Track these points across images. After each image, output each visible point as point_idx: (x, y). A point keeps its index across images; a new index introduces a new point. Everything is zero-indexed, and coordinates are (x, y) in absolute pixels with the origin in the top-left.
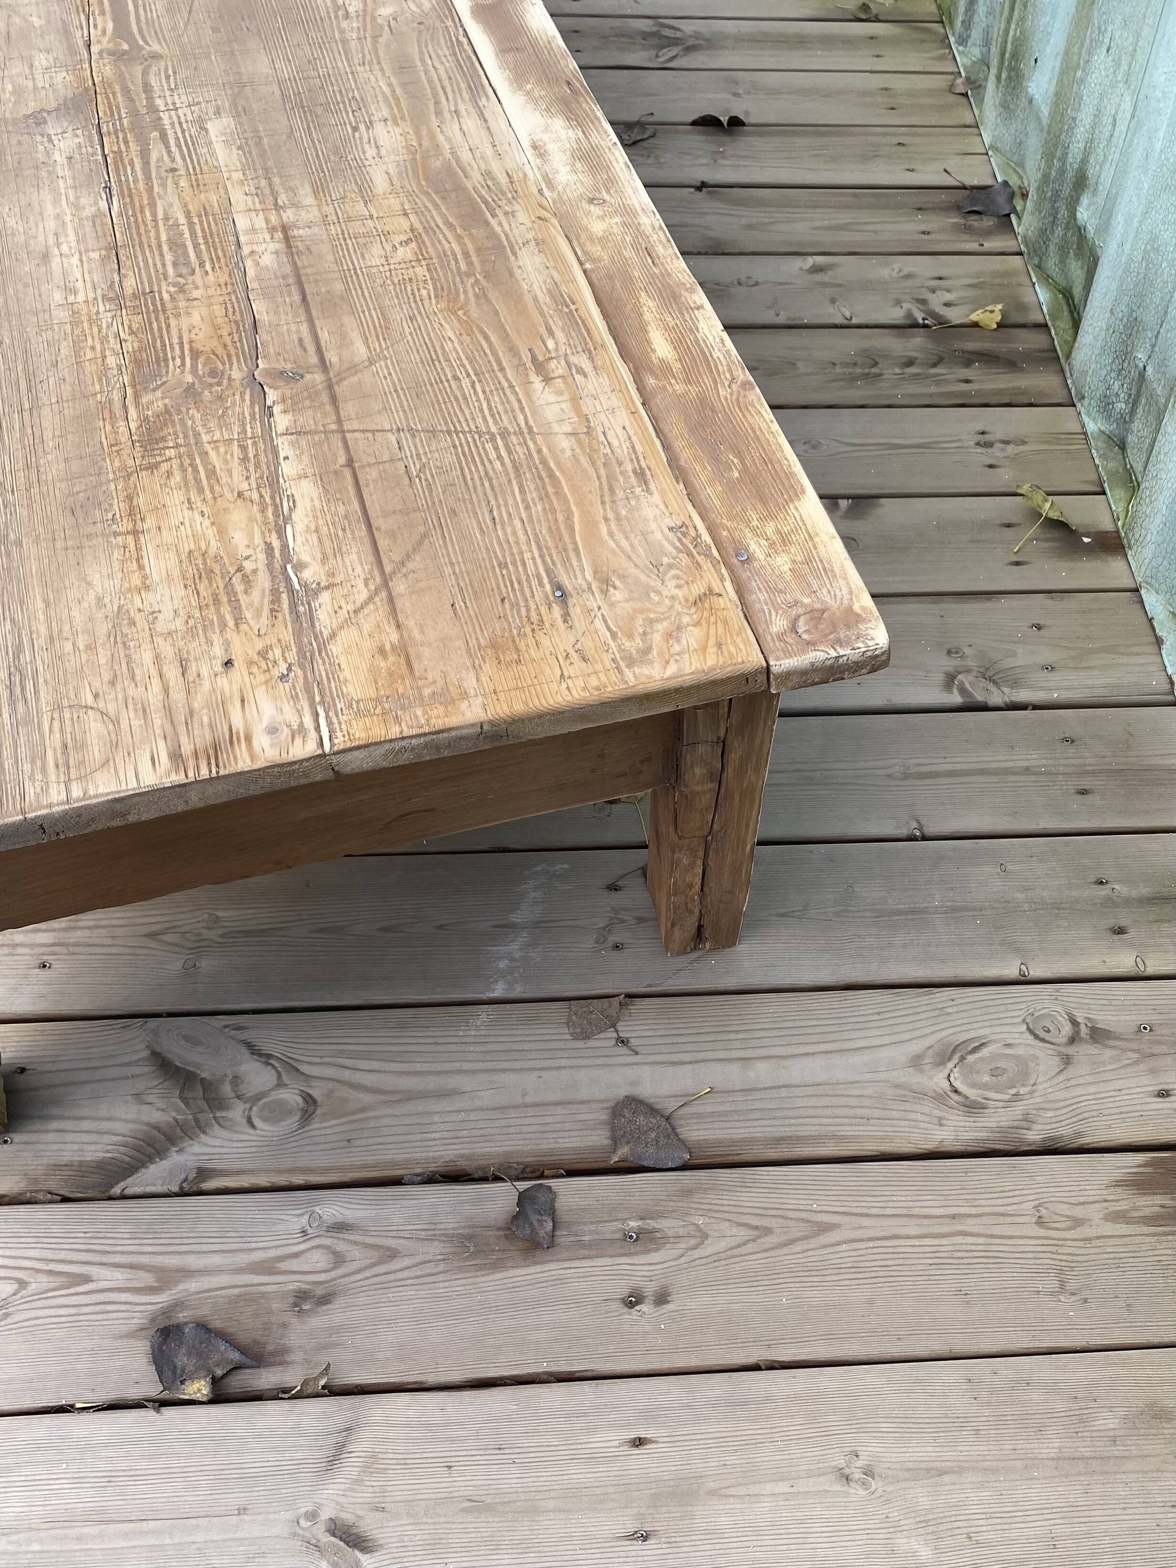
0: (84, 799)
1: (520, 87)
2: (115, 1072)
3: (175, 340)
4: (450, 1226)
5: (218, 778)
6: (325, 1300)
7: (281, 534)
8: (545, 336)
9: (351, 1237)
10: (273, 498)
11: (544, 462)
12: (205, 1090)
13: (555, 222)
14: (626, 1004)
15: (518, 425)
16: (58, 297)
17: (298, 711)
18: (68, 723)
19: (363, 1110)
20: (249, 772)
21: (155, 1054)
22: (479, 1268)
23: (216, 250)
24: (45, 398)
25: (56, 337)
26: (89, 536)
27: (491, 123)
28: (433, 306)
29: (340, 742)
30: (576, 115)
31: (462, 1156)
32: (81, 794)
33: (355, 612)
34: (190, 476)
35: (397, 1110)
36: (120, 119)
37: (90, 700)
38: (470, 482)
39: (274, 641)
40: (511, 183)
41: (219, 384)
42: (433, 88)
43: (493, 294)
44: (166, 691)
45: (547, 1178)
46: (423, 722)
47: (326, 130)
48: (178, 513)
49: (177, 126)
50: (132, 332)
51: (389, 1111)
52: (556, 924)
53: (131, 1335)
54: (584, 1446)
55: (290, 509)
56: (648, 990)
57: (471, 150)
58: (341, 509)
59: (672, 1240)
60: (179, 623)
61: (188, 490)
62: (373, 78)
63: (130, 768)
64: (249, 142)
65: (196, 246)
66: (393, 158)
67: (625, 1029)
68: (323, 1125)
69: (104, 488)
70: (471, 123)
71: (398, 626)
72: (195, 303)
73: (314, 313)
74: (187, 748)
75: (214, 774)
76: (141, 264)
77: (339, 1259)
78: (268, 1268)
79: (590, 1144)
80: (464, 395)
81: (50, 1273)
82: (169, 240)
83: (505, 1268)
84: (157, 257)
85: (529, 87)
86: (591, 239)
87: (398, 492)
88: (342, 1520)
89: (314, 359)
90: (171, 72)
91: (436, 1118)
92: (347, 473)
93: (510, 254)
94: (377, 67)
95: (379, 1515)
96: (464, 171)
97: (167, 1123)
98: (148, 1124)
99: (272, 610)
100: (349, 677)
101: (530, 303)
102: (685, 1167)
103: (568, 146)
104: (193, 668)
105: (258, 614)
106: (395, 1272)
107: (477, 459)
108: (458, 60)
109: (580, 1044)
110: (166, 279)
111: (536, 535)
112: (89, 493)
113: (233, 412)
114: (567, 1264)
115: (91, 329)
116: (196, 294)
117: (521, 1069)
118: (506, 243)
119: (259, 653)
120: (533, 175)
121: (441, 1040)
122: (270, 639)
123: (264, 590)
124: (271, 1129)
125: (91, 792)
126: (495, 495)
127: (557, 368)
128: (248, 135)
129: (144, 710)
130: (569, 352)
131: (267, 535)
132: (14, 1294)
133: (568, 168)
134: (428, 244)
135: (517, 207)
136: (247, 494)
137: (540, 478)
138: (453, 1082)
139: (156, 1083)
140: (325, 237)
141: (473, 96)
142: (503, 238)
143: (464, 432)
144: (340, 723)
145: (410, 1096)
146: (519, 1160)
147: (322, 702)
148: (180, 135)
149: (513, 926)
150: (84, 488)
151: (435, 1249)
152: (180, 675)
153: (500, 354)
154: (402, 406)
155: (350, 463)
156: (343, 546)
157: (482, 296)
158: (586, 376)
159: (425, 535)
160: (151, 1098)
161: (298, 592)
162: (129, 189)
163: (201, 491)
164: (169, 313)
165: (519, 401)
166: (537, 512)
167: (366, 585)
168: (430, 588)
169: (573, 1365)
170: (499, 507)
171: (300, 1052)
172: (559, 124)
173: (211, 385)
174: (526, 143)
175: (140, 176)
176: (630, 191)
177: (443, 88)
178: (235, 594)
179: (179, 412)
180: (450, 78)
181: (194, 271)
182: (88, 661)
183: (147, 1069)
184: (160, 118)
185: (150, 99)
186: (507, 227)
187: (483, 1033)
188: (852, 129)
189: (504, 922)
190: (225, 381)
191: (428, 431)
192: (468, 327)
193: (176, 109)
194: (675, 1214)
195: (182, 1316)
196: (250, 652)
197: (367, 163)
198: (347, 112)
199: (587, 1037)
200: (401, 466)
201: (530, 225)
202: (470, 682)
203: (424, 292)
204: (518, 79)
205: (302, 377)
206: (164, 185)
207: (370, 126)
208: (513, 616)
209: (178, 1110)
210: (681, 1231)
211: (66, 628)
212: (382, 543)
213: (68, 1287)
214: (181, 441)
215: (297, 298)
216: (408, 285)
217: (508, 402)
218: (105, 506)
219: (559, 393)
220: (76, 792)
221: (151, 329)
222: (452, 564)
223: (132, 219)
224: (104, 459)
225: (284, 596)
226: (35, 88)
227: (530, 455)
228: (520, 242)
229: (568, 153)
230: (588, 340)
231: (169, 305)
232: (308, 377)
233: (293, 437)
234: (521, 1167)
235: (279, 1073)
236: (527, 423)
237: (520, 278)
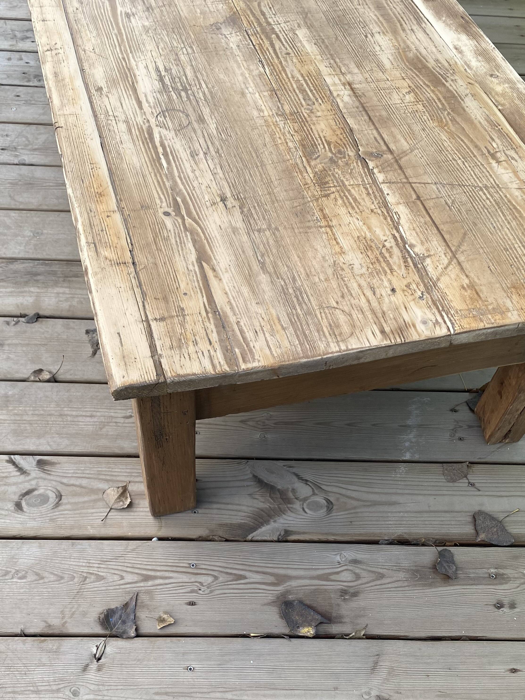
0: (347, 350)
1: (440, 19)
2: (238, 484)
3: (317, 136)
4: (407, 565)
5: (405, 343)
6: (355, 594)
7: (398, 231)
8: (491, 141)
9: (361, 567)
10: (388, 213)
11: (509, 201)
12: (281, 494)
13: (477, 85)
14: (471, 467)
15: (492, 183)
16: (255, 113)
17: (433, 314)
18: (329, 315)
19: (355, 508)
20: (419, 341)
21: (255, 477)
22: (424, 585)
23: (321, 93)
24: (266, 161)
25: (261, 132)
26: (309, 228)
27: (431, 36)
28: (431, 124)
29: (458, 329)
30: (471, 33)
31: (405, 533)
32: (346, 348)
33: (445, 268)
34: (346, 201)
35: (370, 509)
36: (255, 27)
37: (335, 305)
38: (477, 209)
39: (412, 281)
40: (450, 65)
41: (344, 157)
42: (397, 18)
43: (458, 119)
44: (368, 301)
45: (447, 546)
46: (493, 321)
47: (353, 37)
48: (347, 219)
49: (283, 32)
50: (296, 132)
51: (367, 510)
52: (429, 426)
53: (268, 604)
54: (489, 671)
55: (398, 219)
56: (479, 460)
57: (425, 48)
58: (422, 220)
59: (512, 579)
60: (364, 270)
61: (347, 208)
62: (366, 12)
63: (364, 337)
64: (319, 41)
65: (311, 91)
66: (389, 52)
67: (472, 478)
68: (338, 514)
69: (308, 205)
70: (421, 35)
71: (467, 276)
72: (320, 118)
73: (377, 126)
74: (387, 329)
75: (403, 342)
76: (289, 99)
77: (358, 577)
78: (325, 577)
79: (465, 532)
80: (461, 168)
81: (227, 573)
82: (297, 87)
83: (436, 587)
84: (295, 96)
85: (444, 18)
86: (497, 94)
87: (446, 213)
88: (383, 696)
89: (384, 148)
90: (271, 6)
91: (389, 514)
92: (419, 203)
93: (461, 100)
94: (366, 6)
95: (399, 695)
96: (425, 59)
97: (266, 508)
98: (258, 508)
99: (406, 266)
100: (452, 299)
101: (479, 125)
102: (512, 546)
103: (472, 48)
104: (378, 292)
105: (400, 268)
106: (385, 584)
107: (477, 199)
108: (405, 5)
109: (451, 484)
110: (303, 106)
111: (517, 236)
112: (302, 207)
113: (355, 171)
114: (465, 587)
115: (276, 129)
116: (319, 114)
117: (425, 495)
118: (457, 95)
119: (406, 286)
120: (460, 62)
121: (384, 478)
122: (409, 280)
123: (399, 257)
124: (315, 514)
125: (350, 347)
126: (492, 216)
127: (501, 156)
128: (317, 38)
129: (361, 310)
130: (504, 149)
131: (391, 230)
132: (213, 582)
133: (475, 59)
134: (420, 94)
135: (456, 77)
136: (375, 210)
137: (511, 209)
138: (394, 498)
139: (258, 490)
140: (369, 89)
141: (418, 22)
142: (455, 92)
143: (467, 186)
144: (455, 320)
145: (375, 504)
146: (433, 537)
147: (443, 310)
148: (286, 37)
149: (409, 426)
150: (298, 204)
151: (402, 575)
152: (373, 295)
153: (472, 149)
154: (434, 172)
155: (418, 198)
156: (429, 237)
157: (453, 120)
158: (516, 161)
159: (465, 234)
160: (257, 497)
161: (415, 258)
162: (271, 62)
163: (353, 208)
164: (309, 122)
165: (488, 172)
166: (514, 225)
167: (446, 256)
168: (476, 259)
169: (476, 633)
170: (495, 222)
171: (320, 479)
172: (464, 37)
173: (341, 158)
174: (451, 47)
175: (274, 57)
176: (509, 72)
177: (402, 18)
178: (386, 258)
179: (330, 170)
180: (404, 13)
181: (314, 103)
182: (328, 286)
183: (252, 483)
184: (273, 28)
185: (266, 18)
186: (455, 87)
187: (404, 476)
188: (505, 45)
189: (404, 424)
190: (347, 156)
191: (450, 185)
192: (451, 135)
193: (280, 24)
194: (511, 567)
195: (291, 597)
196: (401, 285)
197: (377, 53)
198: (360, 28)
199: (454, 481)
200: (442, 200)
201: (465, 86)
202: (509, 304)
203: (425, 118)
204: (438, 14)
205: (382, 156)
206: (286, 61)
207: (373, 35)
208: (519, 274)
209: (270, 503)
210: (516, 575)
211: (313, 270)
212: (447, 237)
213: (236, 580)
214: (336, 184)
215: (366, 117)
216: (416, 113)
217: (483, 172)
218: (311, 213)
219: (506, 168)
220: (343, 347)
221: (304, 130)
222: (482, 248)
223: (277, 77)
224: (303, 191)
225: (409, 259)
226: (210, 12)
227: (502, 198)
228: (463, 94)
229: (473, 52)
230: (512, 143)
231: (308, 119)
232: (385, 156)
233: (388, 184)
234: (434, 540)
235: (312, 488)
236: (495, 183)
237: (469, 112)
